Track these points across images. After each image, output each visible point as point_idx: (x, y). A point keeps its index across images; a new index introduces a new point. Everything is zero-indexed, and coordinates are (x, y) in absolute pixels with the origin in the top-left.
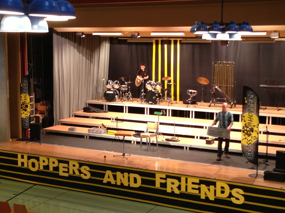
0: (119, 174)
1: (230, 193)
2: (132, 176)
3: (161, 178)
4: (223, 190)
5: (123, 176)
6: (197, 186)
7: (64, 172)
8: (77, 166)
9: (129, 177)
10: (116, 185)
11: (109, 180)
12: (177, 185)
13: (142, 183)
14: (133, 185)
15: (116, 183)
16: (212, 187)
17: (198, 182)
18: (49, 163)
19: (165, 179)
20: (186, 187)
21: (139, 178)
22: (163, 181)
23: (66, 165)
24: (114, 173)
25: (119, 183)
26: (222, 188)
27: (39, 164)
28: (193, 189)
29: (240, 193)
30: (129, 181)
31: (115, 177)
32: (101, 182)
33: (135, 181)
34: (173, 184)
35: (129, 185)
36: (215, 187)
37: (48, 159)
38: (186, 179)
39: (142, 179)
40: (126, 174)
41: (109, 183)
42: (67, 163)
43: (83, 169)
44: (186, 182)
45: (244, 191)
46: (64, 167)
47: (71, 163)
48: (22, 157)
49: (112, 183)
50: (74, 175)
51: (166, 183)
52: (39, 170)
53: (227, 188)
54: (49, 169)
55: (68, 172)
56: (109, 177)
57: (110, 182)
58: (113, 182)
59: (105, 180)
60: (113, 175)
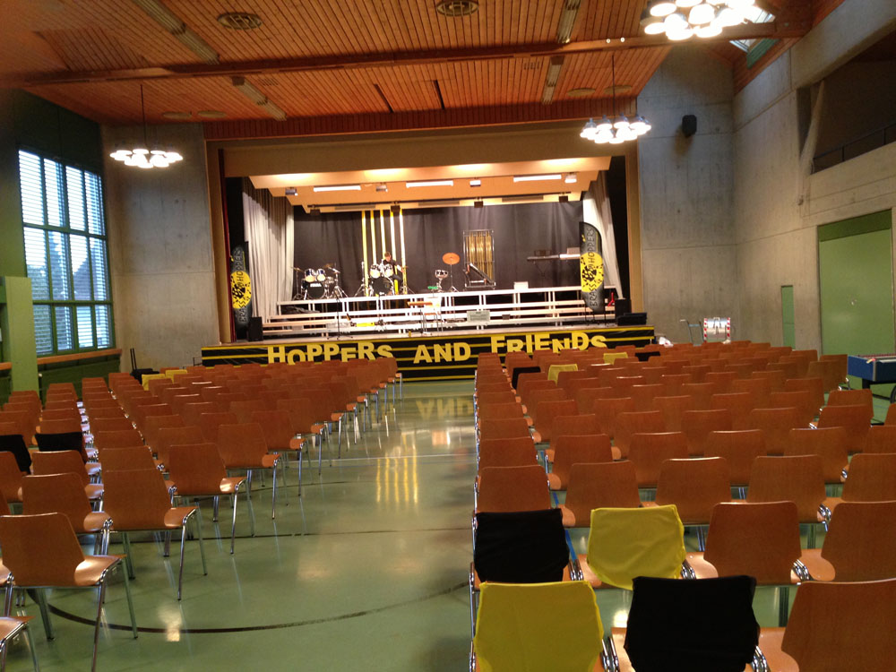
0: (437, 348)
1: (590, 343)
2: (457, 346)
3: (499, 342)
4: (580, 341)
5: (444, 350)
6: (547, 343)
8: (371, 347)
9: (452, 350)
10: (434, 363)
11: (422, 358)
12: (521, 347)
13: (472, 353)
14: (458, 358)
15: (433, 360)
16: (567, 341)
17: (548, 337)
18: (323, 351)
19: (505, 342)
20: (534, 346)
21: (467, 347)
22: (502, 345)
23: (354, 349)
24: (430, 348)
25: (438, 360)
26: (580, 338)
27: (306, 356)
28: (542, 347)
29: (600, 341)
30: (453, 354)
31: (431, 353)
32: (411, 364)
33: (462, 351)
34: (515, 345)
35: (453, 359)
36: (571, 339)
37: (323, 346)
38: (533, 337)
39: (471, 348)
40: (448, 346)
41: (423, 363)
42: (355, 345)
43: (380, 350)
44: (533, 340)
45: (606, 337)
46: (348, 353)
47: (361, 346)
48: (276, 350)
49: (427, 361)
50: (367, 361)
51: (506, 347)
52: (307, 364)
53: (585, 338)
54: (324, 360)
55: (357, 358)
56: (422, 354)
57: (425, 361)
58: (429, 360)
59: (416, 360)
60: (428, 350)
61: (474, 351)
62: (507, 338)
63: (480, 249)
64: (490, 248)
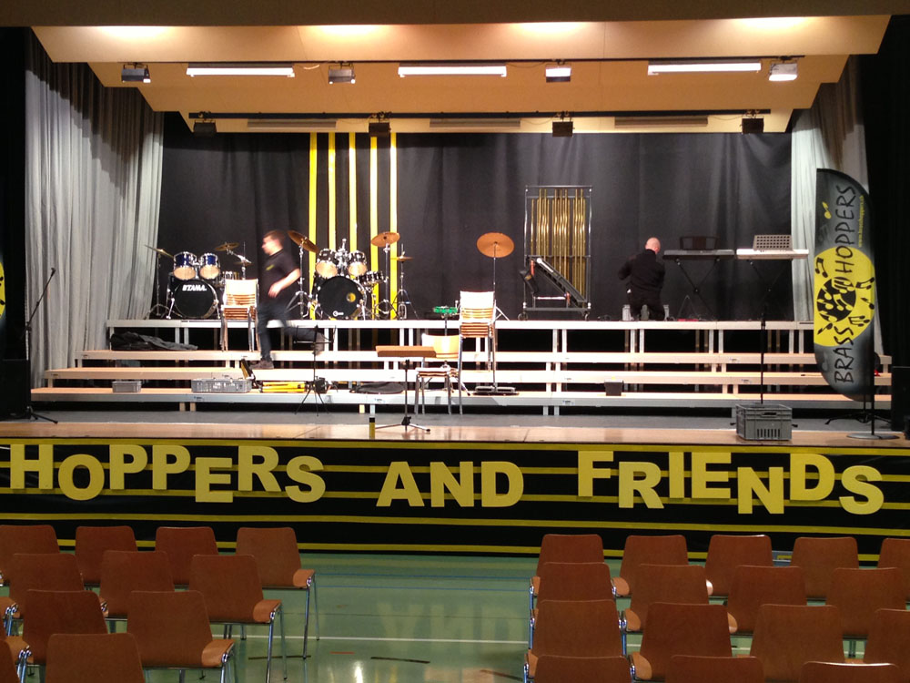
0: (439, 471)
1: (838, 483)
2: (490, 469)
3: (597, 465)
4: (812, 476)
5: (457, 476)
7: (214, 487)
8: (272, 458)
10: (427, 510)
11: (400, 494)
12: (656, 481)
15: (428, 502)
16: (776, 473)
17: (728, 460)
18: (150, 461)
21: (515, 474)
22: (605, 473)
23: (226, 463)
24: (421, 470)
25: (438, 501)
26: (811, 469)
27: (107, 472)
28: (710, 485)
29: (869, 480)
30: (478, 488)
31: (423, 483)
32: (370, 507)
33: (502, 484)
34: (639, 477)
35: (478, 502)
36: (787, 469)
37: (149, 450)
38: (688, 457)
39: (525, 476)
40: (467, 468)
41: (400, 507)
42: (231, 452)
43: (294, 468)
44: (688, 466)
45: (882, 472)
46: (213, 472)
47: (245, 453)
48: (32, 453)
49: (412, 504)
50: (259, 494)
51: (615, 479)
52: (108, 492)
53: (825, 469)
54: (149, 486)
55: (233, 486)
56: (400, 485)
57: (405, 502)
58: (416, 499)
59: (385, 498)
60: (415, 475)
61: (531, 484)
62: (622, 456)
63: (562, 230)
64: (583, 228)
